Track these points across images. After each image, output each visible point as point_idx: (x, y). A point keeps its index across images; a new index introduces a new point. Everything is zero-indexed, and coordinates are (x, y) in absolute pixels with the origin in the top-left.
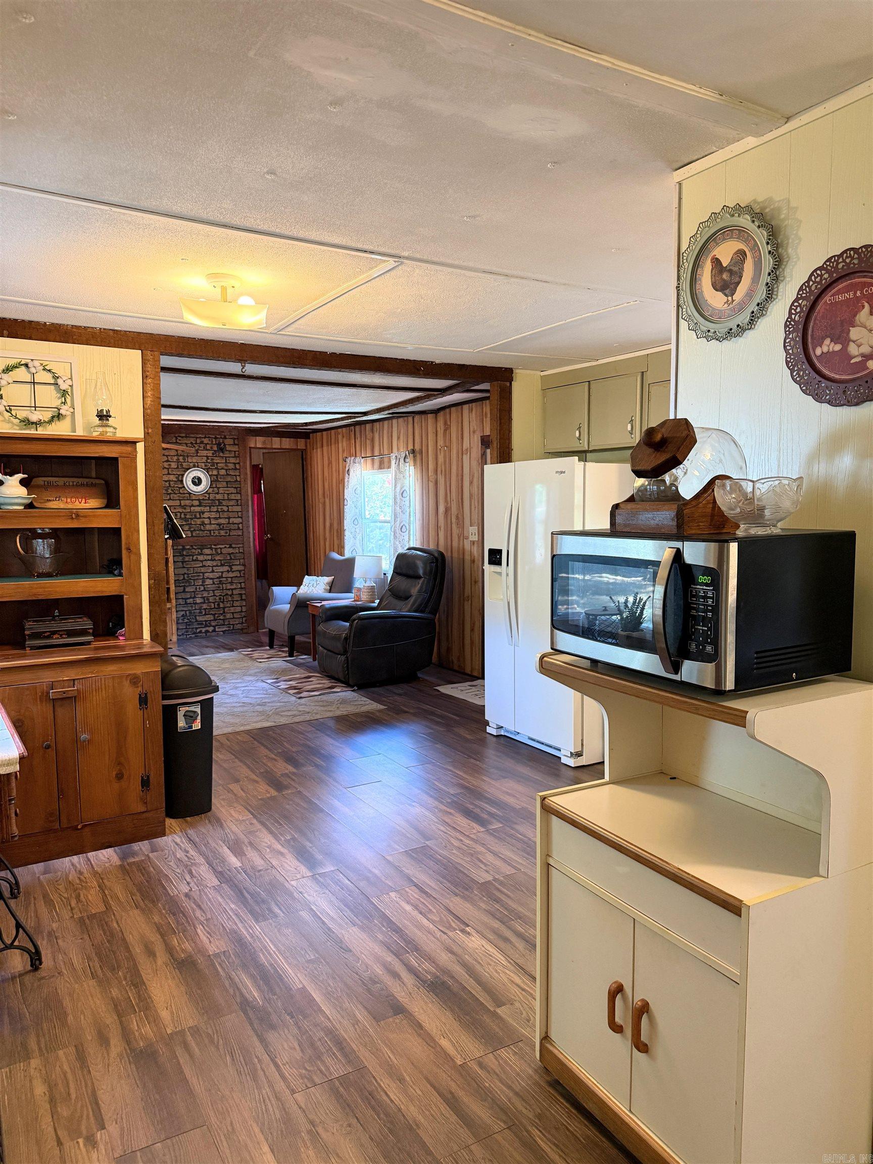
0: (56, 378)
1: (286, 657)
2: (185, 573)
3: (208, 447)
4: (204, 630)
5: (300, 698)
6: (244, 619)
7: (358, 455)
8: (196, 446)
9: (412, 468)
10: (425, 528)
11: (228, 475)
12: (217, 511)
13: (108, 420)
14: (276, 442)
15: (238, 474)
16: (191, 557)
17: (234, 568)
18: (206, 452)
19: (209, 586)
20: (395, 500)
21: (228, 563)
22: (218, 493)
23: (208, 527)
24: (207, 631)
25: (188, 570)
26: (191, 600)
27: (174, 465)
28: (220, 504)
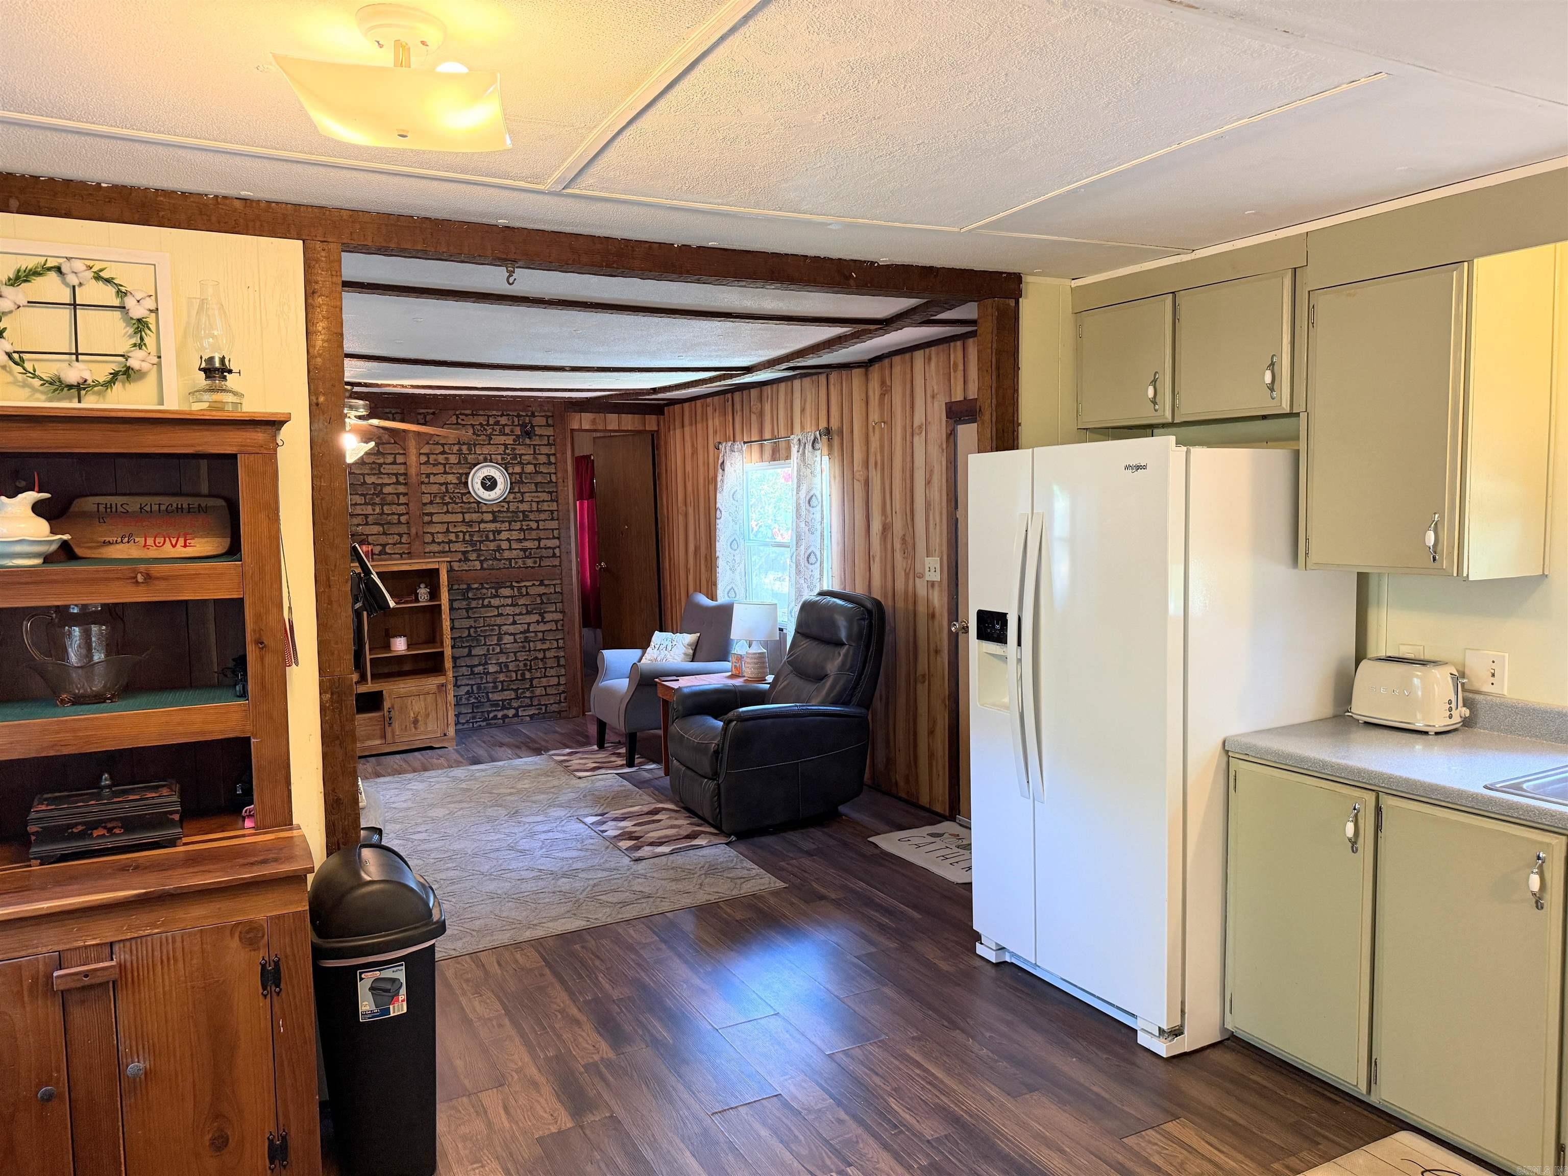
0: (122, 293)
1: (622, 766)
2: (471, 627)
3: (507, 430)
4: (500, 715)
5: (637, 860)
6: (563, 696)
7: (738, 437)
8: (488, 428)
9: (826, 458)
10: (848, 556)
11: (537, 472)
12: (521, 529)
13: (225, 378)
14: (613, 421)
15: (553, 471)
16: (481, 602)
17: (548, 617)
18: (503, 438)
19: (508, 646)
20: (797, 510)
21: (538, 608)
22: (522, 501)
23: (507, 554)
24: (505, 717)
25: (475, 622)
26: (481, 668)
27: (453, 459)
28: (526, 518)
